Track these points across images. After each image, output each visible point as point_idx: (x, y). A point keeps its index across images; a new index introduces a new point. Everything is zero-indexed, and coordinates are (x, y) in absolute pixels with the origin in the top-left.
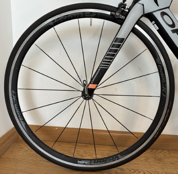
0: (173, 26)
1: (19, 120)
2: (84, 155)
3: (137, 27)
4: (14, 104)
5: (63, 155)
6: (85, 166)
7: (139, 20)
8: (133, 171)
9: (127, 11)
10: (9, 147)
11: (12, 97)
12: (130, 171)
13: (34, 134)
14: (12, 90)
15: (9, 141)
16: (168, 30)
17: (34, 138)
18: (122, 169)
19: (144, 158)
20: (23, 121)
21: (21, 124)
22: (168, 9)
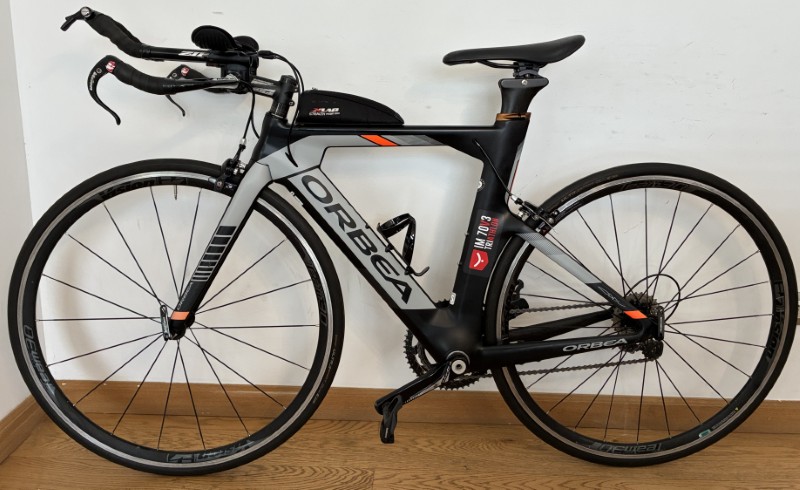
0: (329, 198)
1: (43, 382)
2: (192, 443)
3: (261, 202)
4: (30, 351)
5: (137, 445)
6: (180, 466)
7: (266, 188)
8: (283, 469)
9: (242, 171)
10: (29, 435)
11: (25, 337)
12: (277, 469)
13: (74, 408)
14: (24, 324)
15: (26, 421)
16: (320, 207)
17: (74, 416)
18: (261, 468)
19: (318, 442)
20: (50, 382)
21: (46, 389)
22: (318, 169)
